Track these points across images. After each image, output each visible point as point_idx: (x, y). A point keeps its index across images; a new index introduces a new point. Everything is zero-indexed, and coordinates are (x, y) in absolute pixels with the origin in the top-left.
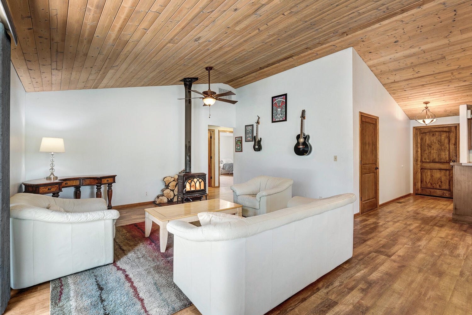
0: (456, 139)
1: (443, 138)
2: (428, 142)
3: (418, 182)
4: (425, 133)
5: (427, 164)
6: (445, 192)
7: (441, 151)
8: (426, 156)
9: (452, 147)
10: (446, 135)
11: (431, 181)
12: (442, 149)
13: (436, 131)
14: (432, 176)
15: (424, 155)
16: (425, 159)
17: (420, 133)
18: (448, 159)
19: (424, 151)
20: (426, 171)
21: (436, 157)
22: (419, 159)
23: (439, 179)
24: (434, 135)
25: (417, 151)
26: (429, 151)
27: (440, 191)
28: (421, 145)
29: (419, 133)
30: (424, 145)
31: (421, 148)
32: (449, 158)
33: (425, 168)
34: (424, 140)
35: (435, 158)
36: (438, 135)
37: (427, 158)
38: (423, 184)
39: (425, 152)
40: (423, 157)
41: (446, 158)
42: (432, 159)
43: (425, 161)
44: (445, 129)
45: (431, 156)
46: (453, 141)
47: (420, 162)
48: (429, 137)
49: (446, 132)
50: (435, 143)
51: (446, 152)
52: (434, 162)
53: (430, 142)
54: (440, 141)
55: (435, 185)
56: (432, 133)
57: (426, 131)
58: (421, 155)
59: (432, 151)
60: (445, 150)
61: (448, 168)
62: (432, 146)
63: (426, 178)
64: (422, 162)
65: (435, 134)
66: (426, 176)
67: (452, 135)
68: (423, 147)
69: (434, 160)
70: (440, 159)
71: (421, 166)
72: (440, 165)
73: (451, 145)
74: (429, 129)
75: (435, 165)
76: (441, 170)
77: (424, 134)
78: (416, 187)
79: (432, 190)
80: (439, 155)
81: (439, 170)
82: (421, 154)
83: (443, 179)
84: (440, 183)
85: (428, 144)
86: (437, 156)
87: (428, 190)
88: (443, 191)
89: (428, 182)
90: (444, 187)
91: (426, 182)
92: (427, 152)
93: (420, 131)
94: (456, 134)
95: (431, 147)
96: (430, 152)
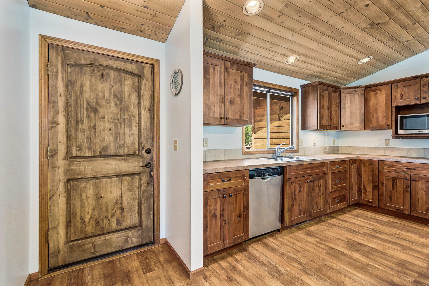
0: (153, 96)
1: (126, 89)
2: (87, 95)
3: (57, 227)
4: (80, 65)
5: (85, 164)
6: (130, 233)
7: (123, 126)
8: (81, 138)
9: (145, 115)
10: (134, 85)
11: (96, 214)
12: (124, 119)
13: (109, 67)
14: (99, 198)
15: (76, 134)
16: (80, 148)
17: (62, 64)
18: (136, 146)
19: (77, 122)
20: (83, 185)
21: (109, 141)
22: (62, 149)
23: (117, 201)
24: (105, 78)
25: (54, 123)
26: (92, 125)
27: (119, 234)
28: (68, 103)
29: (60, 62)
30: (76, 102)
31: (66, 111)
32: (140, 143)
33: (80, 176)
34: (77, 85)
35: (108, 146)
36: (115, 80)
37: (85, 145)
38: (73, 230)
39: (80, 126)
40: (73, 140)
41: (132, 143)
42: (98, 148)
43: (79, 154)
44: (130, 67)
45: (98, 140)
46: (146, 102)
47: (65, 159)
48: (90, 80)
49: (132, 73)
50: (108, 101)
51: (133, 128)
52: (104, 155)
53: (93, 95)
54: (119, 98)
55: (106, 221)
56: (99, 70)
57: (83, 61)
58: (69, 137)
59: (100, 125)
60: (130, 121)
61: (137, 170)
62: (99, 109)
63: (82, 207)
64: (72, 157)
65: (108, 74)
66: (82, 202)
67: (146, 85)
68: (73, 109)
69: (105, 149)
70: (120, 147)
71: (67, 171)
72: (119, 162)
73: (143, 111)
74: (92, 56)
75: (107, 164)
76: (121, 175)
77: (77, 69)
78: (51, 244)
79: (99, 240)
80: (118, 135)
81: (117, 176)
82: (67, 132)
83: (126, 200)
84: (118, 214)
85: (88, 103)
86: (112, 138)
87: (88, 244)
88: (124, 234)
89: (87, 219)
90: (128, 222)
91: (82, 219)
92: (85, 125)
93: (65, 57)
94: (153, 85)
95: (96, 111)
96: (94, 127)
